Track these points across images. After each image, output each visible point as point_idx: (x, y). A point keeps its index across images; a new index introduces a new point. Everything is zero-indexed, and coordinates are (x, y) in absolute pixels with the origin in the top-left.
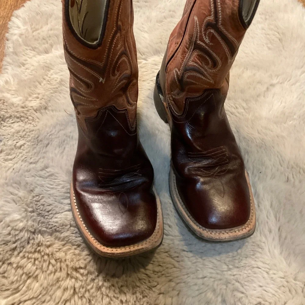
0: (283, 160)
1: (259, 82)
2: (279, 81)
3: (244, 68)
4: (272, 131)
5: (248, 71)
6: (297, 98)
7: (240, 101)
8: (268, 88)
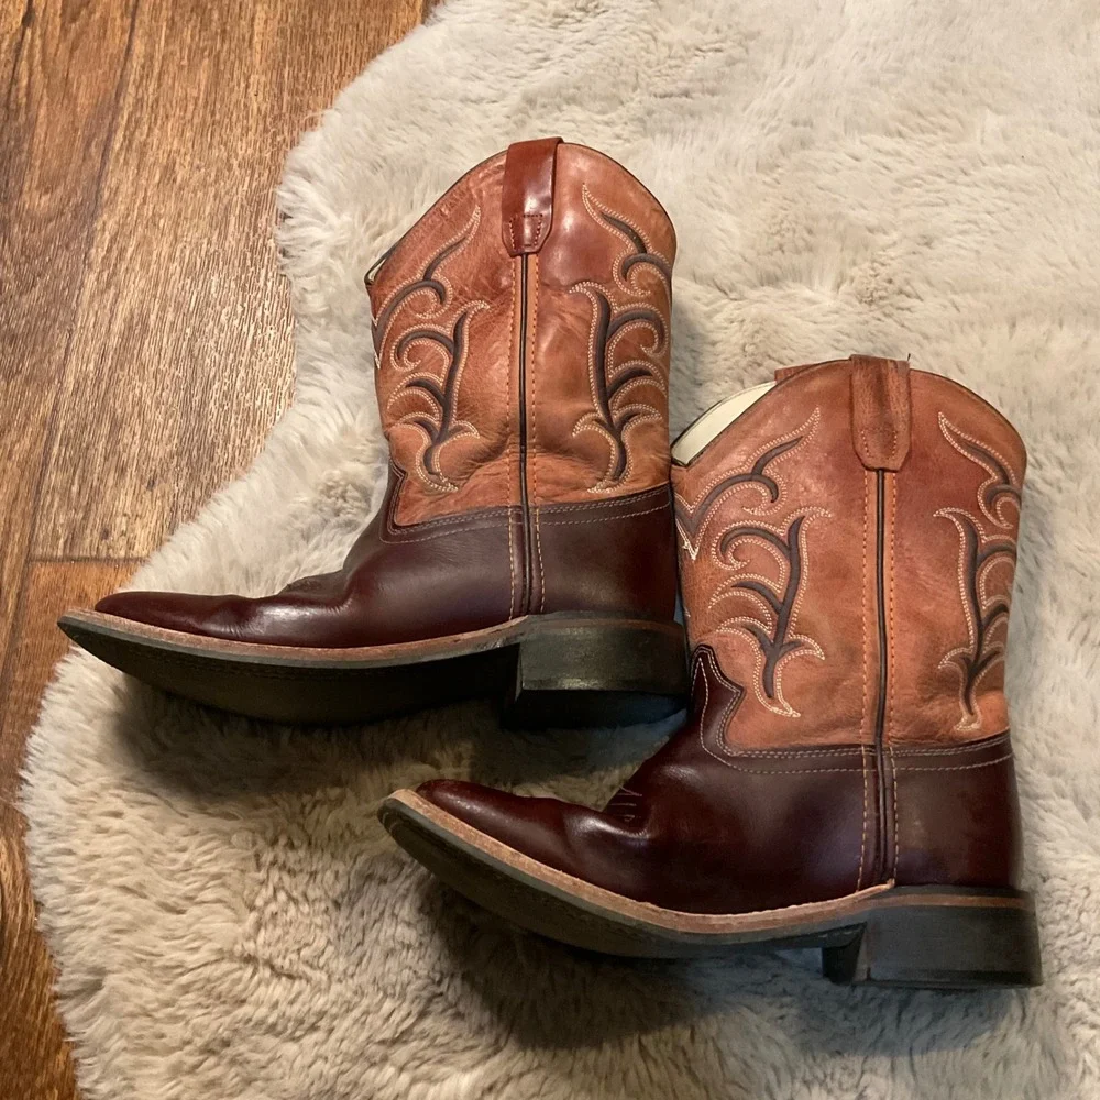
3: (1053, 322)
7: (1048, 439)
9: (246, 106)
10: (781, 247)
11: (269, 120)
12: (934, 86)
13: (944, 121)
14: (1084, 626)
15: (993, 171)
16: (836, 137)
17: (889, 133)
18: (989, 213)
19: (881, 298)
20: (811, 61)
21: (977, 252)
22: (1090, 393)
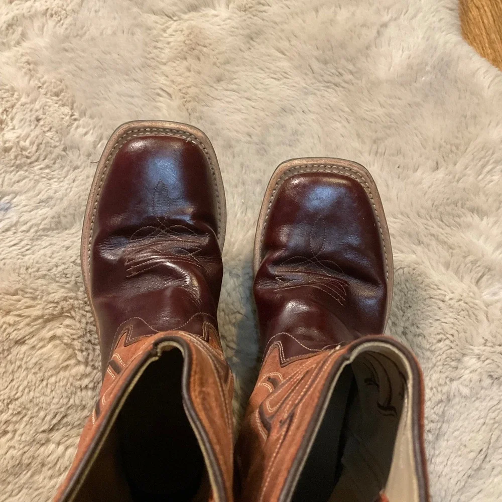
0: (425, 139)
1: (364, 25)
2: (392, 17)
3: (336, 7)
4: (399, 99)
5: (342, 7)
6: (423, 38)
7: (343, 62)
8: (378, 32)
14: (375, 147)
19: (250, 8)
22: (359, 36)
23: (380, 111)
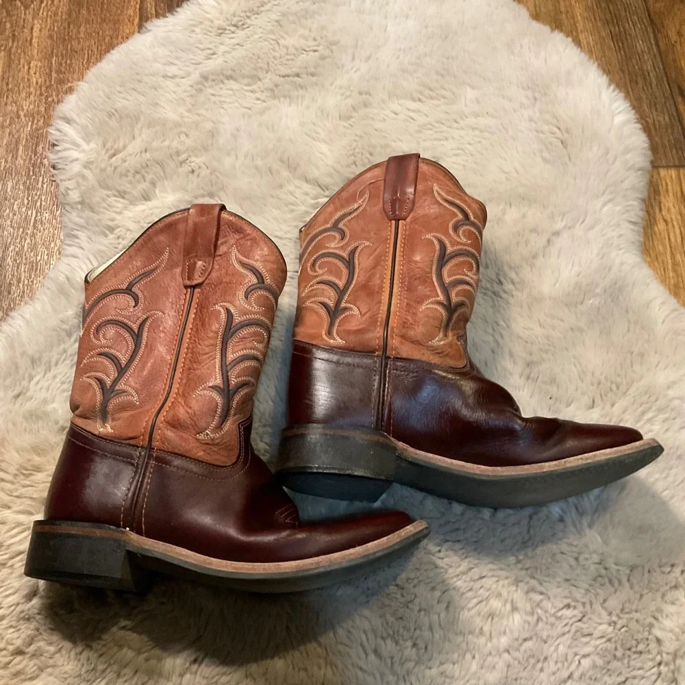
0: (583, 371)
1: (534, 230)
2: (566, 225)
3: (506, 203)
4: (562, 320)
5: (513, 208)
6: (598, 254)
8: (549, 241)
9: (28, 80)
10: (355, 163)
11: (43, 88)
12: (438, 73)
13: (444, 92)
14: (528, 370)
15: (471, 121)
16: (383, 101)
17: (413, 99)
18: (470, 144)
20: (369, 58)
21: (464, 166)
22: (527, 243)
23: (538, 331)
